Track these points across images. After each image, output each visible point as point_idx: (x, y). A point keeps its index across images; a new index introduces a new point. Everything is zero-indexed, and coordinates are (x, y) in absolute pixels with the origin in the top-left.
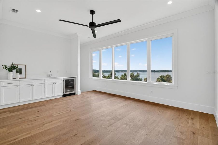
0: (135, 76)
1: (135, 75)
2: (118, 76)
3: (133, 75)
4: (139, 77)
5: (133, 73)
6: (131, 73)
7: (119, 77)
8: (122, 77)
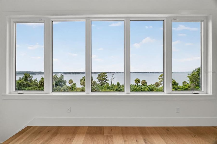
0: (59, 79)
1: (58, 77)
2: (36, 79)
3: (56, 78)
4: (63, 79)
5: (55, 75)
6: (54, 75)
7: (37, 81)
8: (42, 80)
